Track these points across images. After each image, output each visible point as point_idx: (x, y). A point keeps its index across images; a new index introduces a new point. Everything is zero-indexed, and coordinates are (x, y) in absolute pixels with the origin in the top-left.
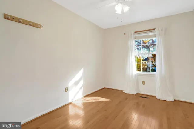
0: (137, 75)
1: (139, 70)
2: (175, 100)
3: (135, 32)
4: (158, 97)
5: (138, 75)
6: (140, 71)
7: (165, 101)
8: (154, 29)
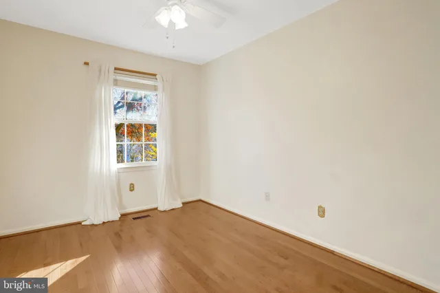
0: (119, 173)
1: (120, 159)
2: (183, 204)
3: (116, 69)
4: (161, 208)
5: (121, 171)
6: (122, 161)
7: (173, 211)
8: (155, 75)
